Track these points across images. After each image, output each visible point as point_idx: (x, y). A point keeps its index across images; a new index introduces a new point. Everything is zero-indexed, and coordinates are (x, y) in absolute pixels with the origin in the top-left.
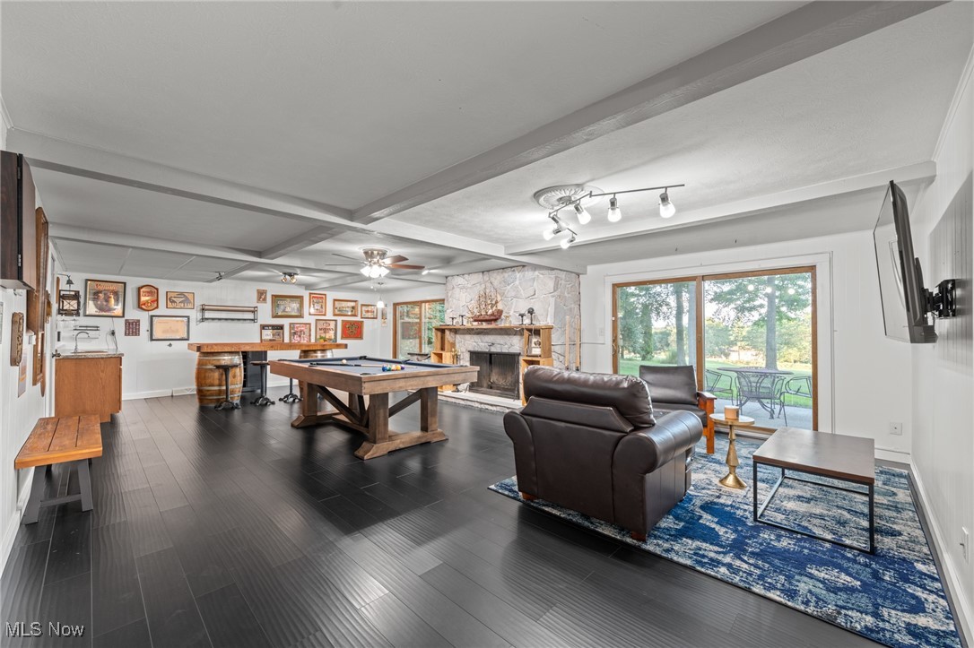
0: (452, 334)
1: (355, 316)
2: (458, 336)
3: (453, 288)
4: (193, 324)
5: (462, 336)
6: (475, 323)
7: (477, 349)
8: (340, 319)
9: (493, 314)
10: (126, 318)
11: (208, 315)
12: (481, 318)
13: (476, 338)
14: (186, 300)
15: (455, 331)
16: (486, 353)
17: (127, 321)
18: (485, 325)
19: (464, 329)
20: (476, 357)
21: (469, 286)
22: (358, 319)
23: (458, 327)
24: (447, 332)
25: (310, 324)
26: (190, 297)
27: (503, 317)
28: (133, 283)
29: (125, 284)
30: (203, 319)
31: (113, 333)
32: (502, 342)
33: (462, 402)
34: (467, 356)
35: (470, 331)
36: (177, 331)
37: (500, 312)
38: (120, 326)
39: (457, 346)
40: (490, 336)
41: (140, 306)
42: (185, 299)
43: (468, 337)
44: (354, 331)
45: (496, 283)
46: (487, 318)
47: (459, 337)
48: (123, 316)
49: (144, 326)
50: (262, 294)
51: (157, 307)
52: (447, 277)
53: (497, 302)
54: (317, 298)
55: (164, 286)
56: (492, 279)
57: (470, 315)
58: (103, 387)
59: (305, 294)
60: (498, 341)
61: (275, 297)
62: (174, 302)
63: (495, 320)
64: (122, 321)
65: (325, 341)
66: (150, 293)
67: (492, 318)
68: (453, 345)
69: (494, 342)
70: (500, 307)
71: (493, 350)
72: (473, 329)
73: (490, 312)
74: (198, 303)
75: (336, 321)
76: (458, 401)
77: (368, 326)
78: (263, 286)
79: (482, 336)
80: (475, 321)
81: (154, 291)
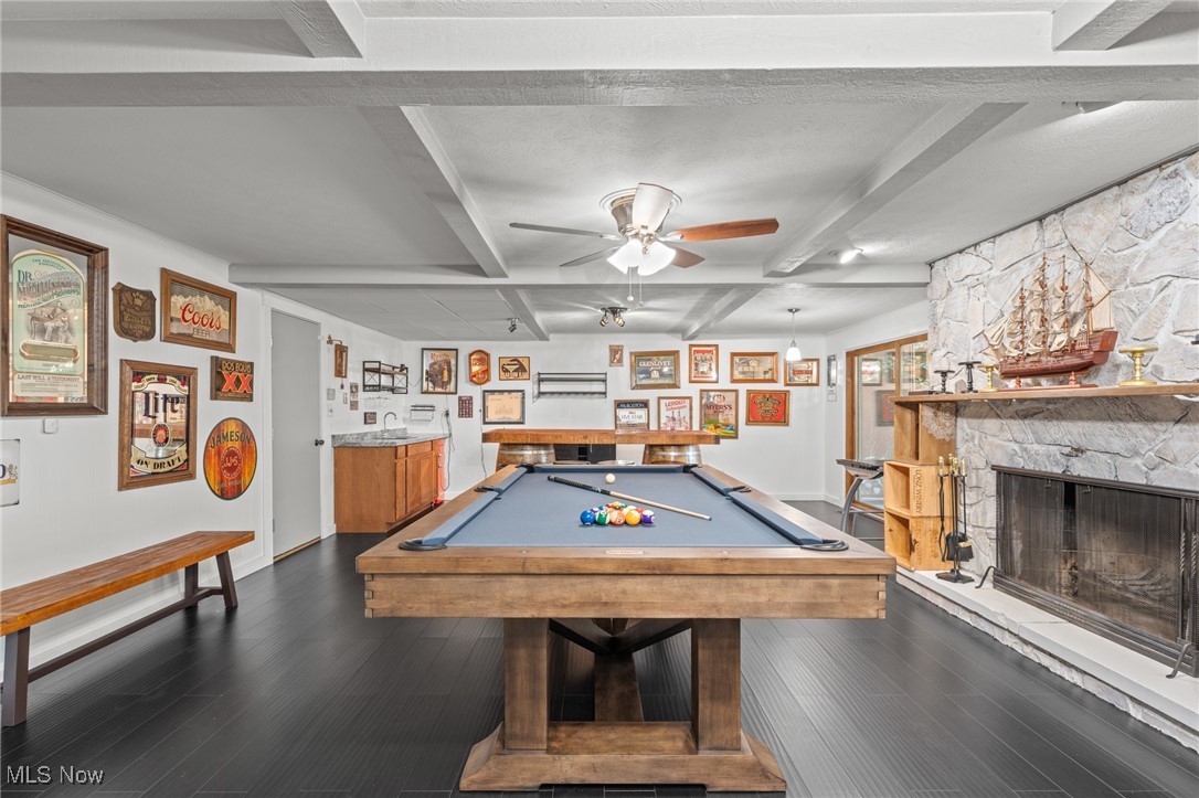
0: (944, 418)
1: (772, 381)
2: (963, 423)
3: (950, 289)
4: (528, 400)
5: (975, 422)
6: (1012, 384)
7: (1020, 463)
8: (743, 388)
9: (1070, 350)
10: (459, 394)
11: (545, 387)
12: (1027, 365)
13: (1017, 427)
14: (521, 369)
15: (956, 408)
16: (1053, 479)
17: (460, 397)
18: (1047, 388)
19: (981, 402)
20: (1016, 485)
21: (995, 273)
22: (780, 386)
23: (957, 396)
24: (926, 413)
25: (690, 398)
26: (525, 364)
27: (1118, 355)
28: (465, 348)
29: (457, 350)
30: (541, 394)
31: (447, 414)
32: (1117, 445)
33: (966, 617)
34: (990, 480)
35: (997, 408)
36: (511, 411)
37: (1108, 339)
38: (452, 403)
39: (962, 448)
40: (1066, 426)
41: (472, 379)
42: (519, 367)
43: (991, 424)
44: (771, 410)
45: (1089, 244)
46: (1049, 362)
47: (964, 425)
48: (456, 393)
49: (477, 406)
50: (616, 352)
51: (488, 380)
52: (931, 265)
53: (1090, 305)
54: (703, 352)
55: (498, 351)
56: (1075, 234)
57: (990, 360)
58: (379, 486)
59: (682, 347)
60: (1100, 442)
61: (639, 356)
62: (507, 371)
63: (1084, 368)
64: (456, 397)
65: (716, 427)
66: (481, 361)
67: (1069, 360)
68: (948, 446)
69: (1083, 443)
70: (1102, 319)
71: (1080, 469)
72: (1007, 402)
73: (1060, 341)
74: (534, 371)
75: (736, 391)
76: (952, 610)
77: (798, 399)
78: (617, 340)
79: (1038, 425)
80: (1007, 375)
81: (483, 357)
